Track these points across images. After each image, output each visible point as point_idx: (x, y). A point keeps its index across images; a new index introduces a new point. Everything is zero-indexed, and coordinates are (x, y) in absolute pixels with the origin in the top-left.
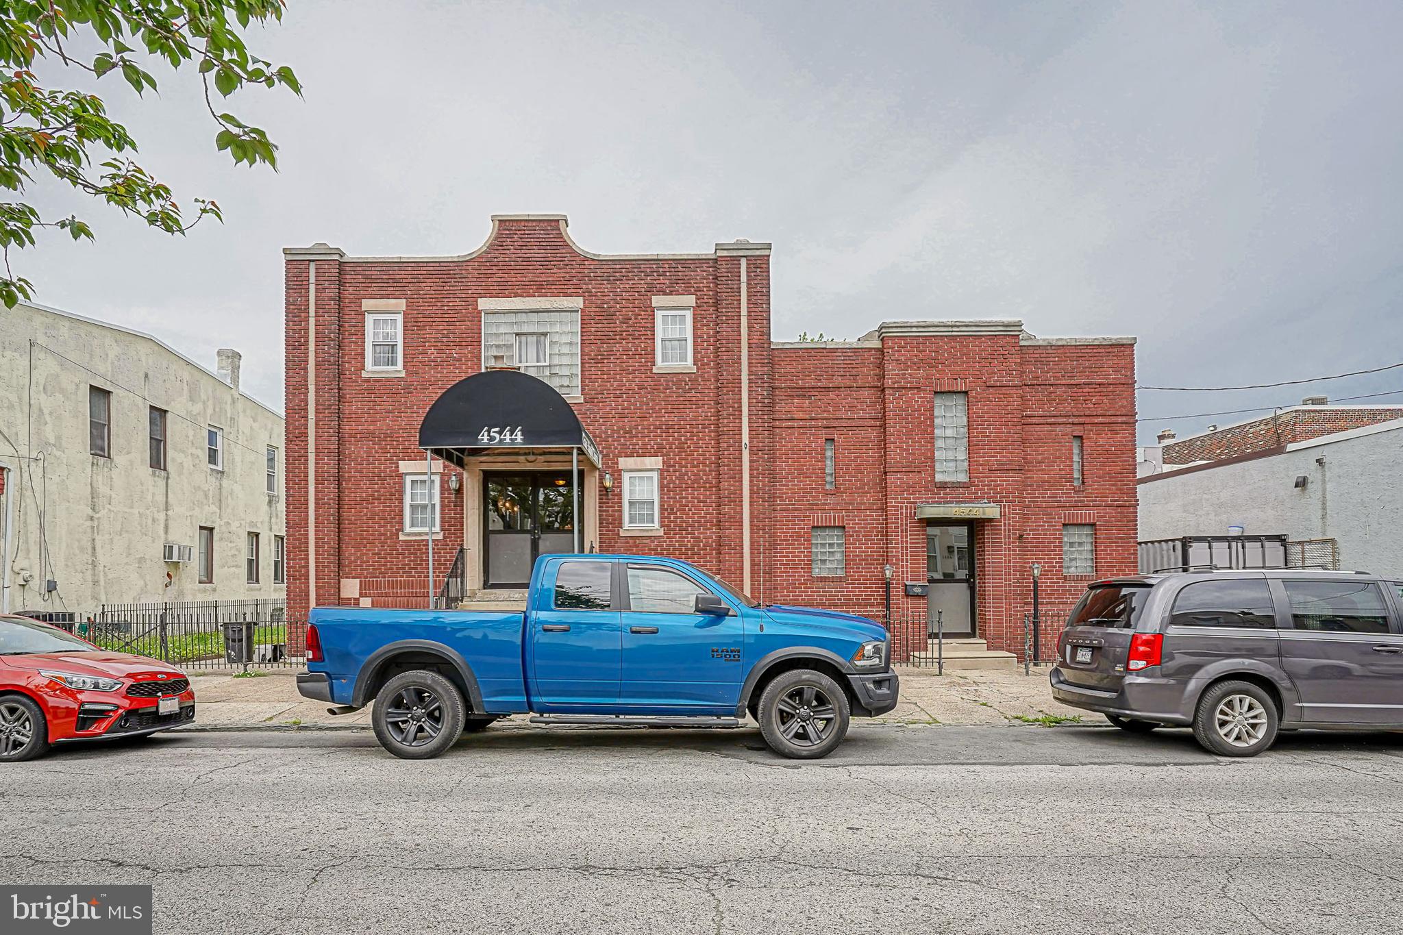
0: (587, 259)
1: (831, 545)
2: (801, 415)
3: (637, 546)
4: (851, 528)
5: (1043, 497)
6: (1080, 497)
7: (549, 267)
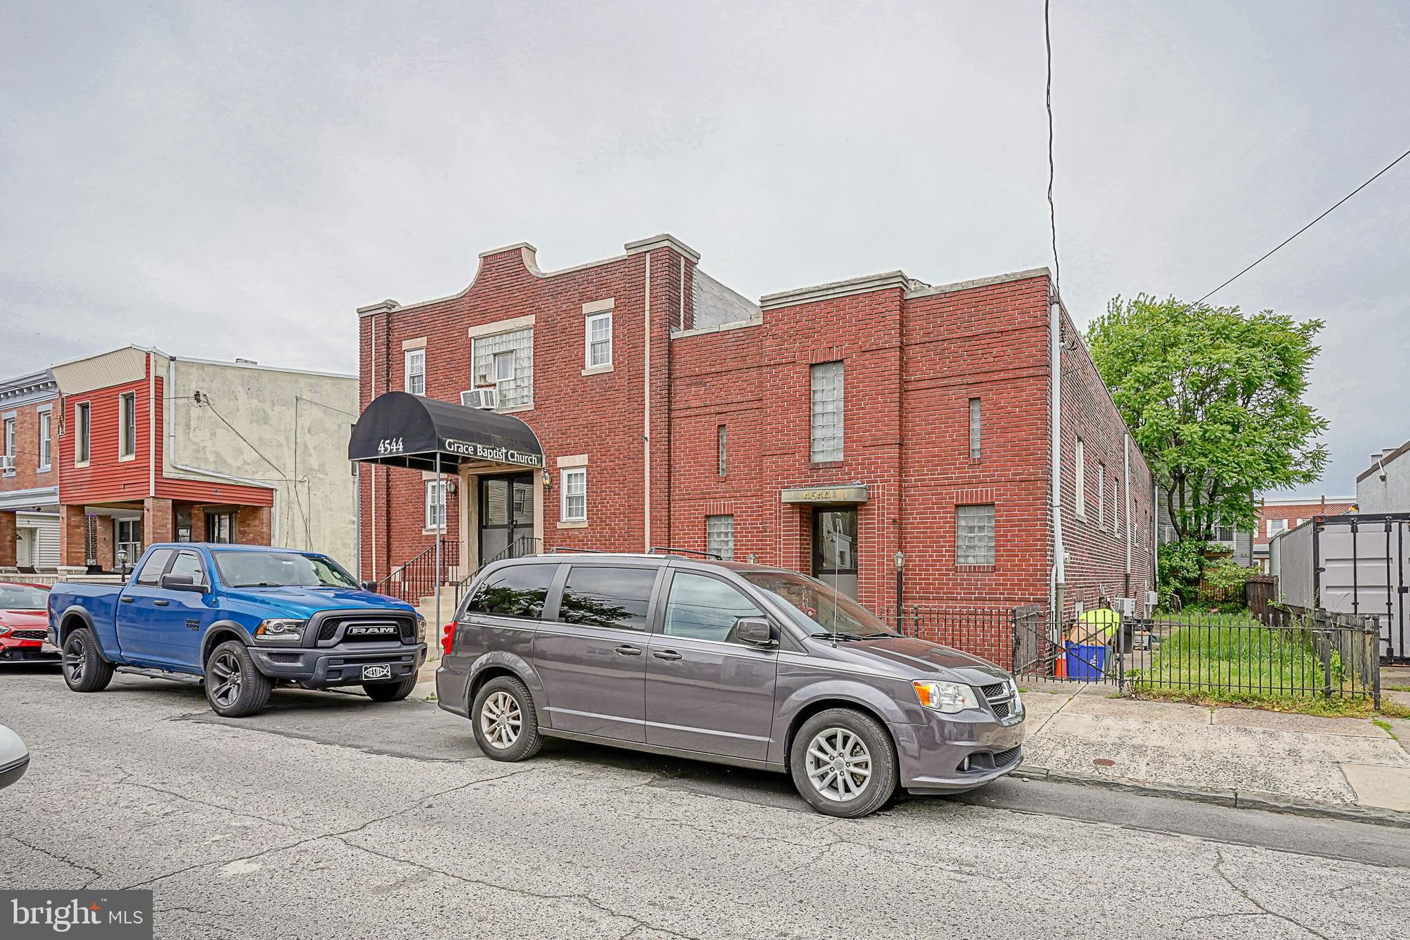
0: (539, 279)
1: (726, 534)
2: (698, 403)
3: (570, 538)
4: (739, 516)
5: (931, 475)
6: (976, 472)
7: (513, 292)
